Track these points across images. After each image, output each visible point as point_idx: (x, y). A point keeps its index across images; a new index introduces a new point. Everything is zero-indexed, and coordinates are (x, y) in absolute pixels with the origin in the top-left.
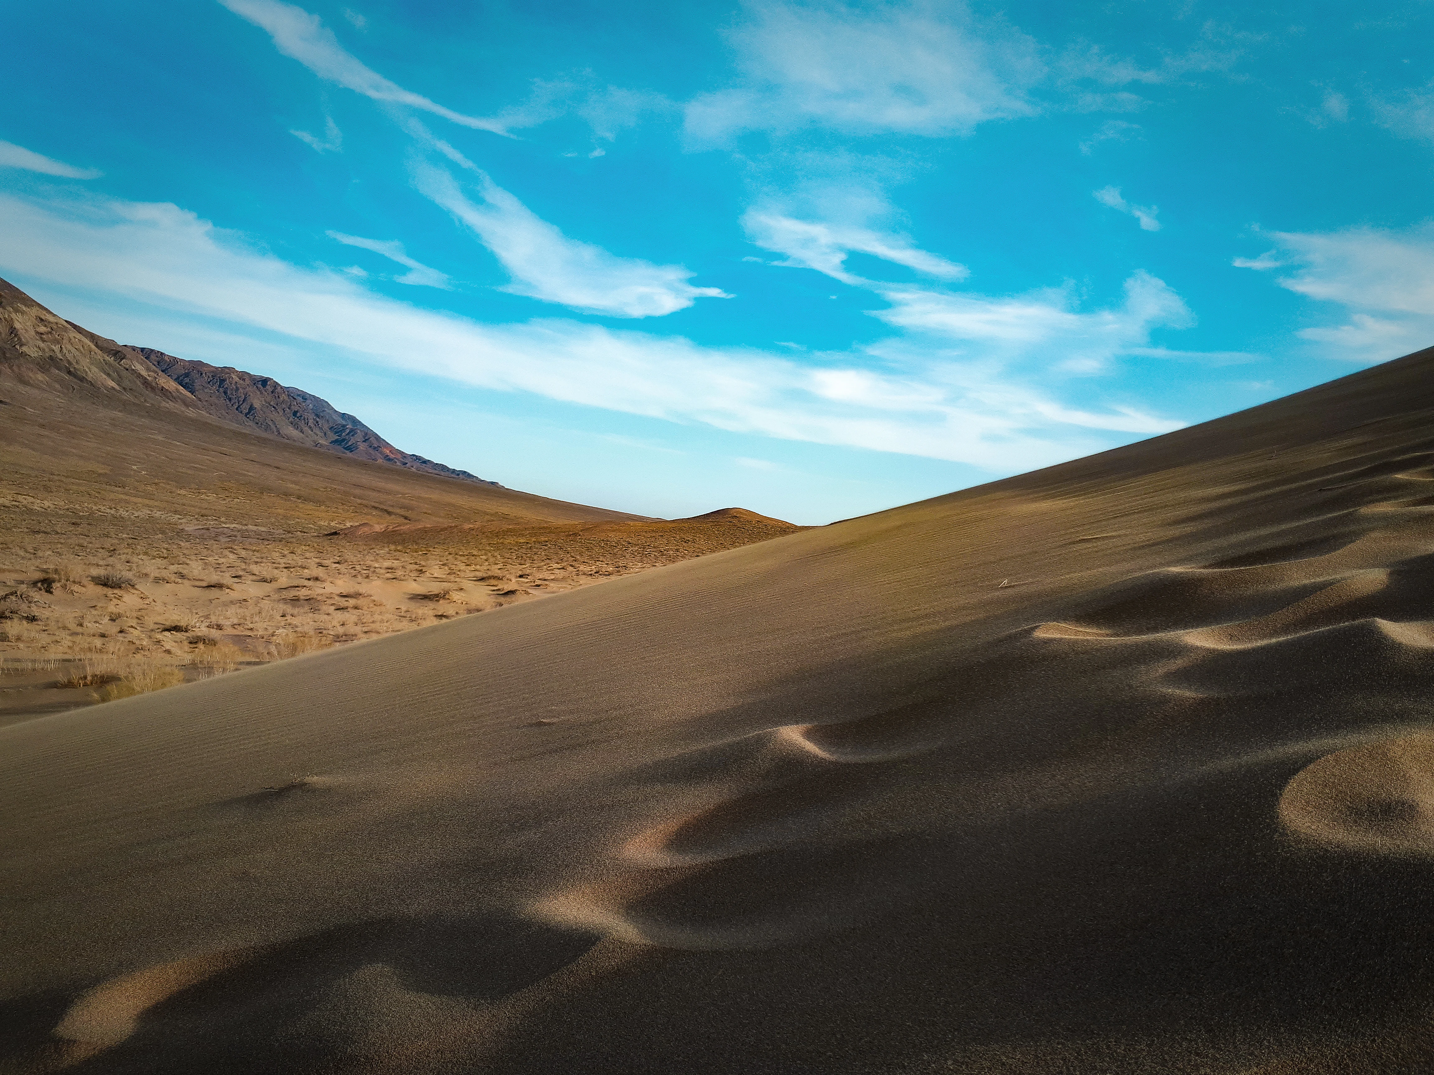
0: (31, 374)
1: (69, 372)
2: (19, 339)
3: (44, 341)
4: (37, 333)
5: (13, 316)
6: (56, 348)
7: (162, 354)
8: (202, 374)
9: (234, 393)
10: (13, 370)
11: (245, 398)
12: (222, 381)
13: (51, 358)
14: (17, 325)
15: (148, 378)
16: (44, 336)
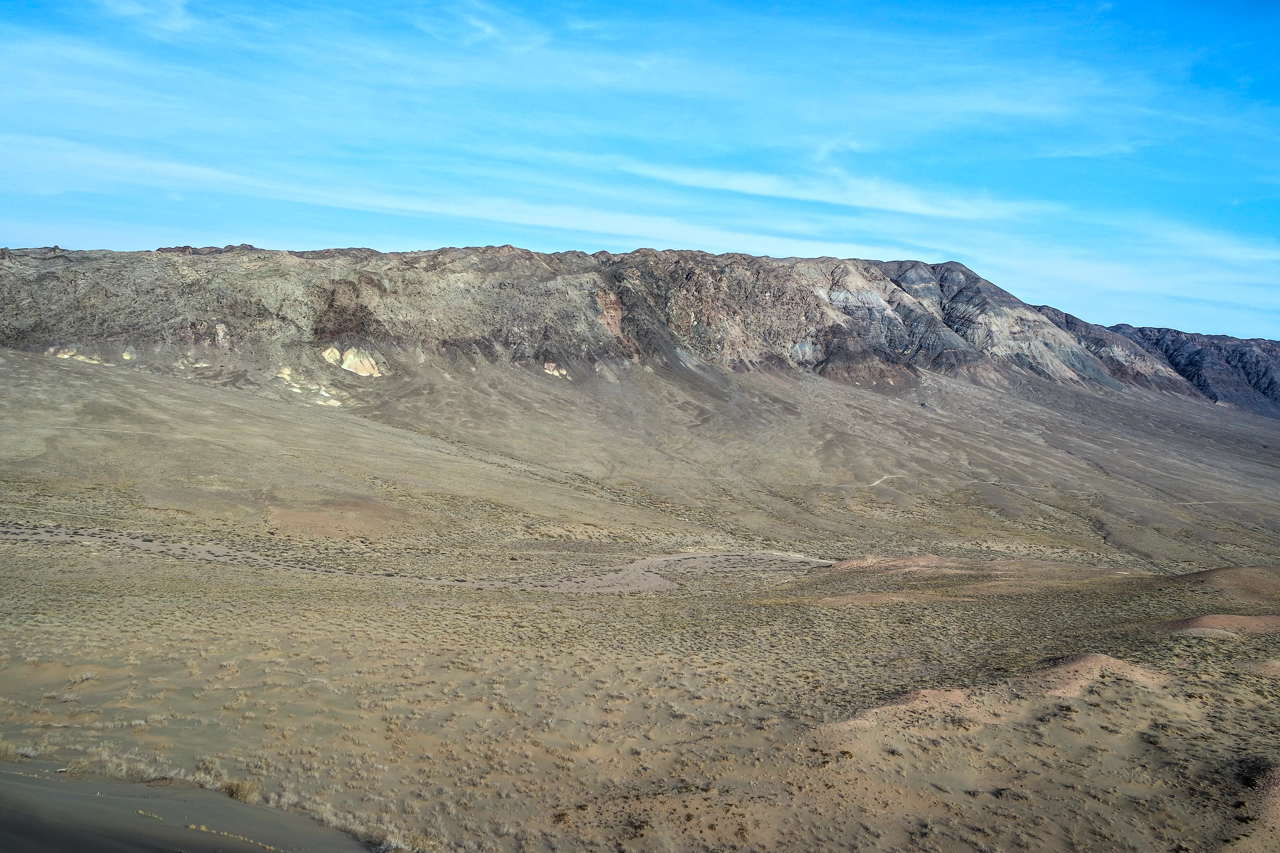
0: (984, 374)
1: (1031, 368)
2: (992, 340)
3: (1015, 339)
4: (1011, 333)
5: (993, 320)
6: (1024, 345)
7: (1179, 333)
8: (1221, 349)
9: (1253, 367)
10: (969, 372)
11: (1266, 371)
12: (1243, 355)
13: (1017, 355)
14: (994, 328)
15: (1125, 363)
16: (1016, 336)
